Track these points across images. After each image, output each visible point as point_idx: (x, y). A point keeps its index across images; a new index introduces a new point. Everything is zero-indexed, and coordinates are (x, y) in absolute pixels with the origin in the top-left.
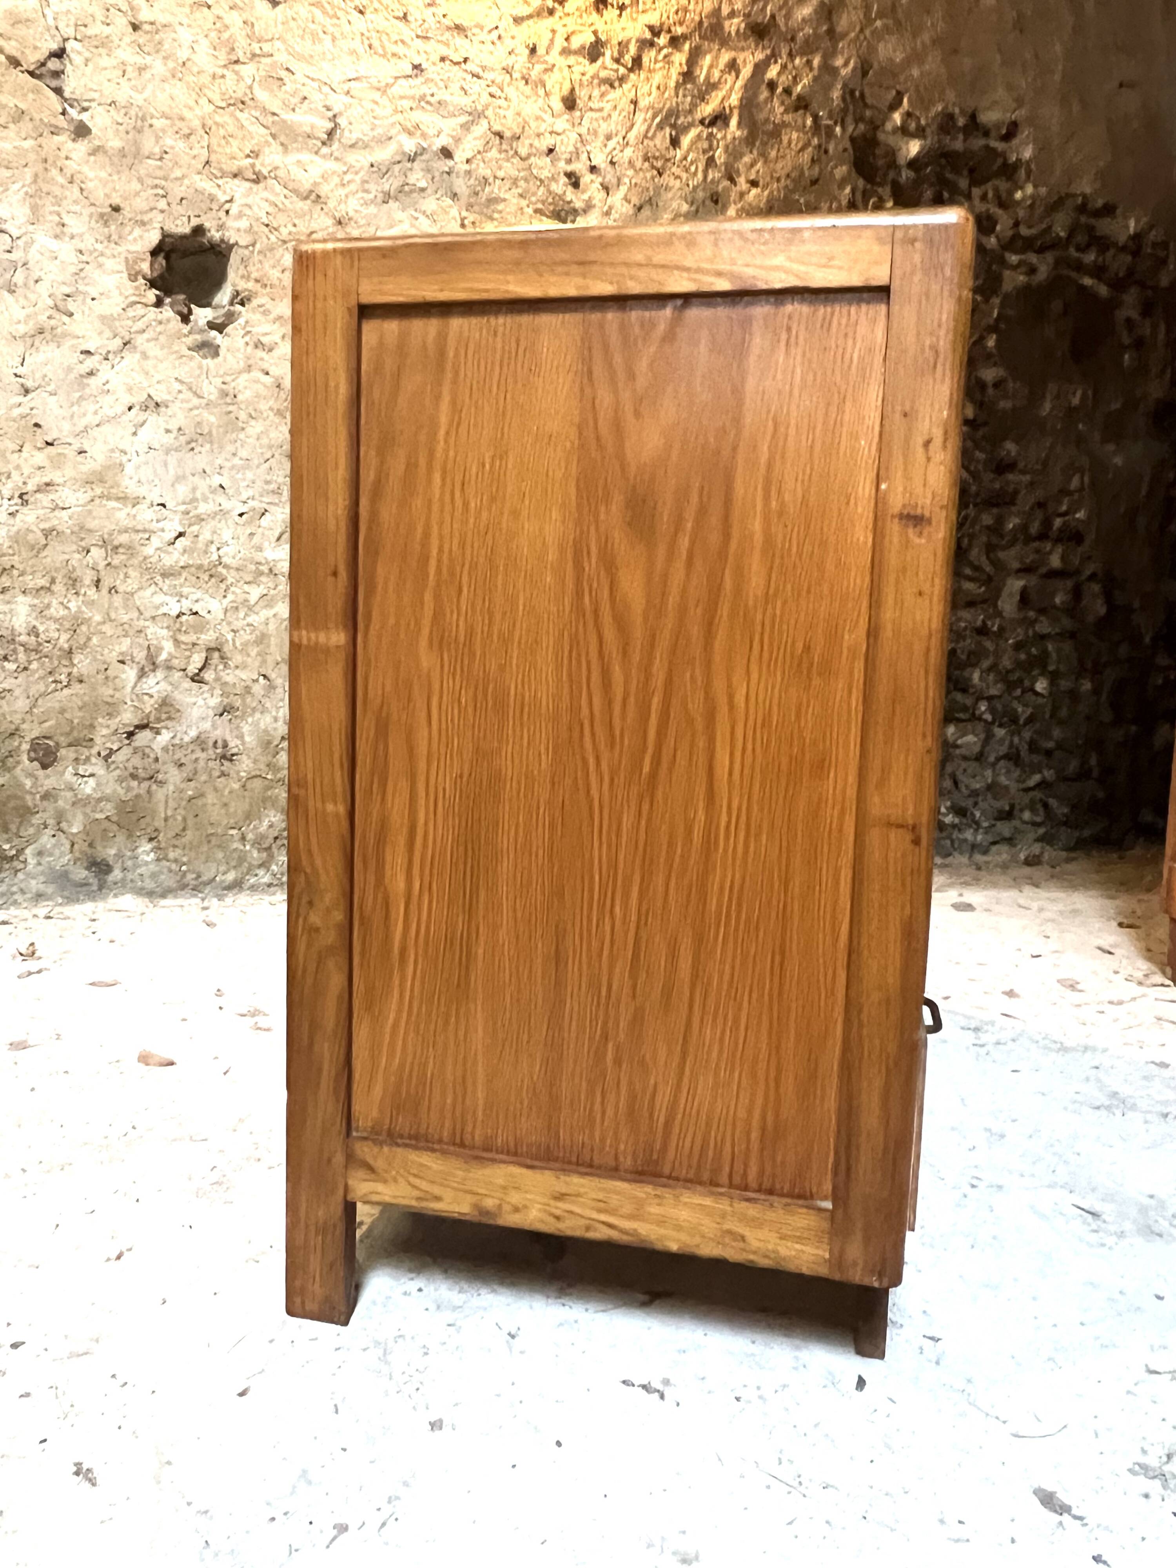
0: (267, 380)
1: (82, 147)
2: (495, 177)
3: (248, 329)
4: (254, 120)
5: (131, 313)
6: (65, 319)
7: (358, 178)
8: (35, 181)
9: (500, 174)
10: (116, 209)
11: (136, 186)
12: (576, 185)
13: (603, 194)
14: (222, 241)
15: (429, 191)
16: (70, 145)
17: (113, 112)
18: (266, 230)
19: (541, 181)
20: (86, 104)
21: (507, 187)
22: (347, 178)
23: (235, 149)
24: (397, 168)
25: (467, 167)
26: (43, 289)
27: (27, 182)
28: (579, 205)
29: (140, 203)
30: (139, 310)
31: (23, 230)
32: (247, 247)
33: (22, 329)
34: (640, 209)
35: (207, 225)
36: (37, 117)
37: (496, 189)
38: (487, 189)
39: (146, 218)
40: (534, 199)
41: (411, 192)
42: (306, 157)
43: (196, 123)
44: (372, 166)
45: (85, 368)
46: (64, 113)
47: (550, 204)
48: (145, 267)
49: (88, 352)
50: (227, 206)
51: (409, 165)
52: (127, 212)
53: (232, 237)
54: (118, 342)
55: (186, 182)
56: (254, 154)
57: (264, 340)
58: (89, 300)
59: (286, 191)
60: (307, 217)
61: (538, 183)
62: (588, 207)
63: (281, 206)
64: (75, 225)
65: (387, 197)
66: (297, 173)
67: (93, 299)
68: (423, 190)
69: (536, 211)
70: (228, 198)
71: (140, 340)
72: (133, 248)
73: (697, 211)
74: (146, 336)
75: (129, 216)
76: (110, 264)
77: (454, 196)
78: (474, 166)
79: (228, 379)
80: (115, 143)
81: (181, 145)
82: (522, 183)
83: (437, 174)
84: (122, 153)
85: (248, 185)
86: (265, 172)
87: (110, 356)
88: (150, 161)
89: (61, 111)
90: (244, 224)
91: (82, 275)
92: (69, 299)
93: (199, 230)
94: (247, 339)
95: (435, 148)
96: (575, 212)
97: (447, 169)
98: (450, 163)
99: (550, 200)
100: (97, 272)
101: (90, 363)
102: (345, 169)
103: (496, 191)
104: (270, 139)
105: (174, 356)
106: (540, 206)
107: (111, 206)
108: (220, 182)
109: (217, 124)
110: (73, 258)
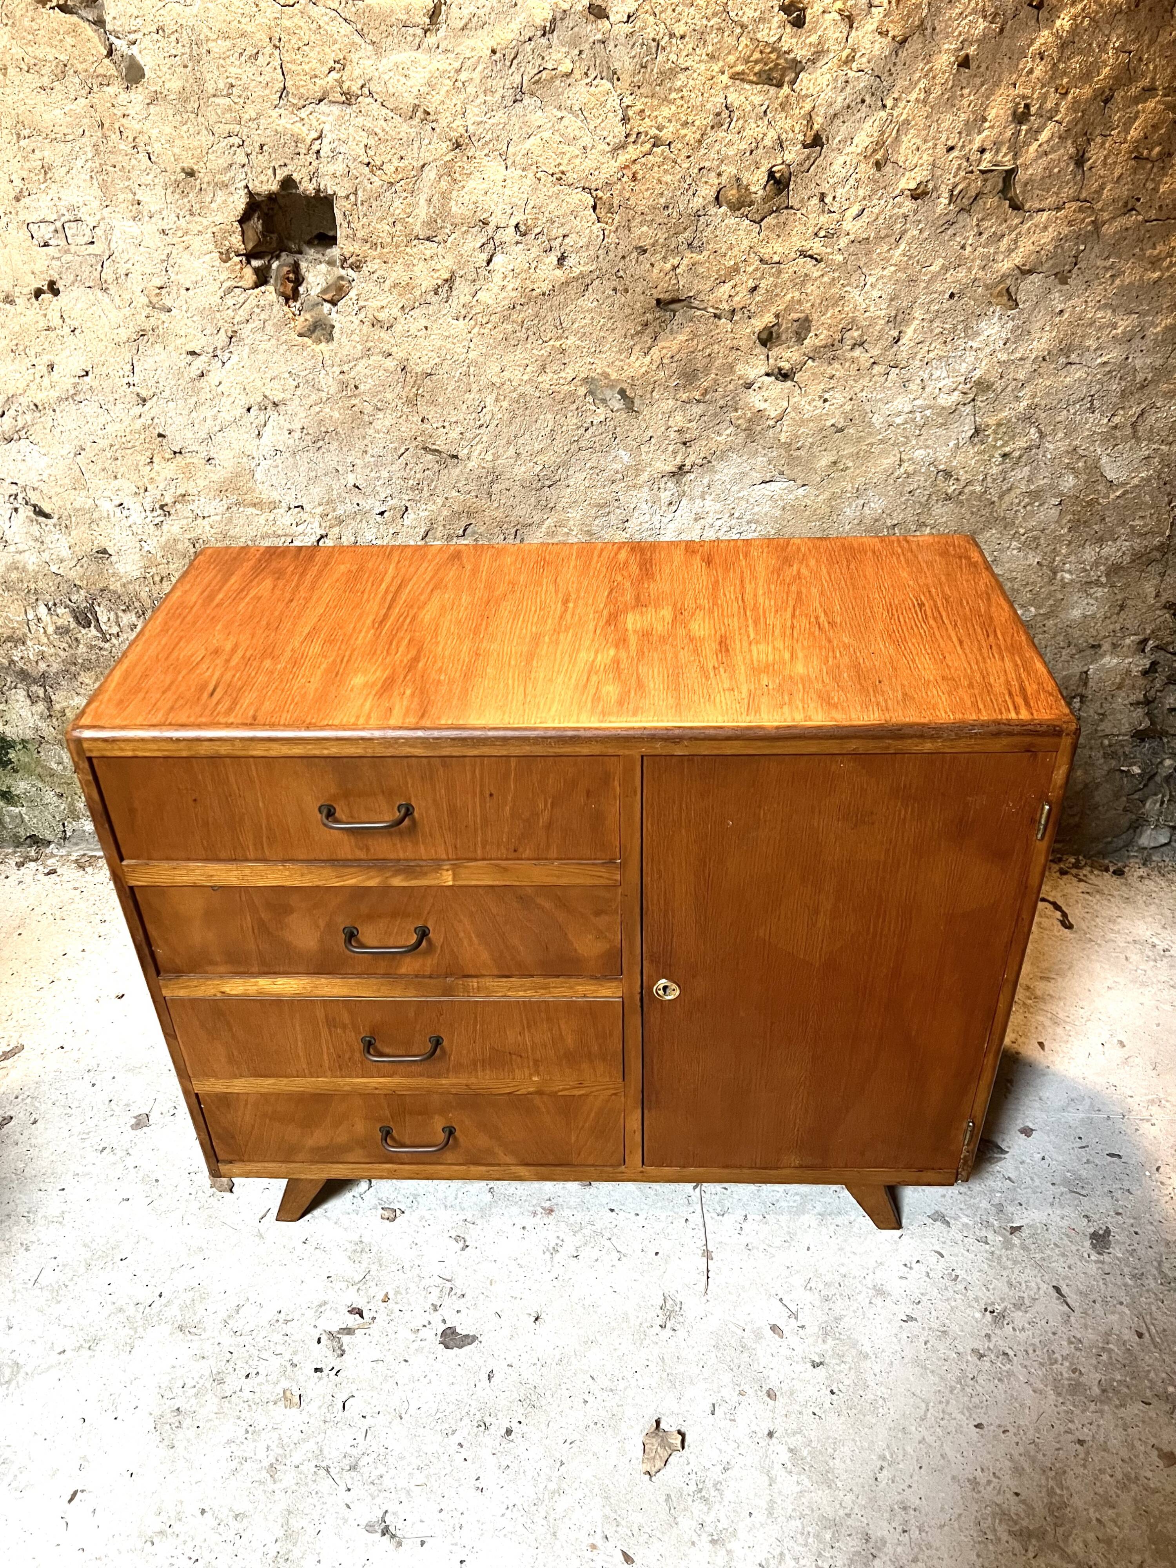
0: (390, 363)
1: (139, 95)
2: (672, 35)
3: (361, 303)
4: (334, 14)
5: (230, 301)
6: (164, 316)
7: (476, 75)
8: (97, 153)
9: (680, 29)
10: (191, 174)
11: (205, 139)
12: (799, 23)
13: (844, 27)
14: (318, 191)
15: (577, 74)
16: (124, 97)
17: (163, 43)
18: (367, 170)
19: (743, 26)
20: (132, 37)
21: (690, 46)
22: (463, 76)
23: (314, 64)
24: (528, 47)
25: (628, 28)
26: (135, 284)
27: (90, 156)
28: (801, 53)
29: (216, 161)
30: (238, 296)
31: (98, 217)
32: (347, 197)
33: (124, 334)
34: (905, 40)
35: (296, 177)
36: (80, 67)
37: (672, 55)
38: (661, 57)
39: (226, 179)
40: (731, 59)
41: (552, 79)
42: (404, 56)
43: (261, 37)
44: (494, 52)
45: (194, 372)
46: (110, 53)
47: (756, 62)
48: (236, 240)
49: (193, 353)
50: (315, 147)
51: (544, 41)
52: (204, 176)
53: (329, 186)
54: (223, 338)
55: (262, 121)
56: (340, 65)
57: (382, 316)
58: (183, 291)
59: (384, 111)
60: (416, 145)
61: (738, 30)
62: (819, 53)
63: (381, 134)
64: (152, 200)
65: (519, 94)
66: (397, 85)
67: (188, 289)
68: (568, 75)
69: (734, 77)
70: (316, 135)
71: (246, 331)
72: (219, 219)
73: (1002, 30)
74: (250, 326)
75: (206, 180)
76: (196, 243)
77: (614, 76)
78: (638, 24)
79: (346, 368)
80: (175, 85)
81: (250, 69)
82: (713, 38)
83: (586, 47)
84: (183, 96)
85: (336, 109)
86: (355, 89)
87: (219, 353)
88: (217, 100)
89: (105, 53)
90: (339, 167)
91: (171, 262)
92: (164, 291)
93: (288, 183)
94: (361, 316)
95: (579, 7)
96: (797, 67)
97: (599, 36)
98: (604, 24)
99: (757, 55)
100: (186, 255)
101: (199, 364)
102: (457, 65)
103: (673, 57)
104: (357, 39)
105: (285, 347)
106: (740, 68)
107: (183, 170)
108: (303, 113)
109: (286, 30)
110: (157, 240)
